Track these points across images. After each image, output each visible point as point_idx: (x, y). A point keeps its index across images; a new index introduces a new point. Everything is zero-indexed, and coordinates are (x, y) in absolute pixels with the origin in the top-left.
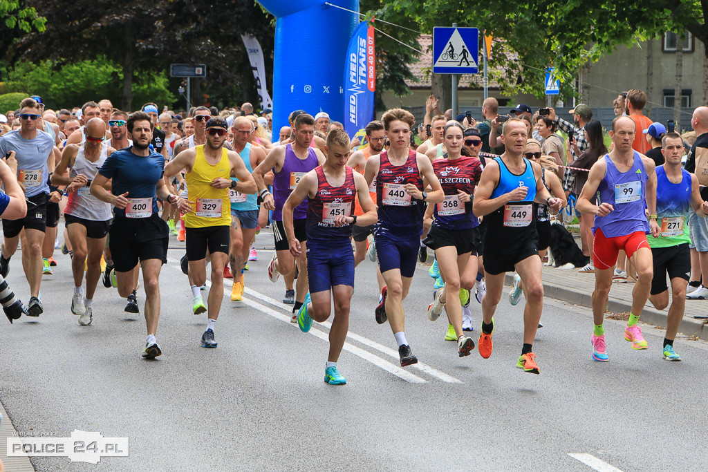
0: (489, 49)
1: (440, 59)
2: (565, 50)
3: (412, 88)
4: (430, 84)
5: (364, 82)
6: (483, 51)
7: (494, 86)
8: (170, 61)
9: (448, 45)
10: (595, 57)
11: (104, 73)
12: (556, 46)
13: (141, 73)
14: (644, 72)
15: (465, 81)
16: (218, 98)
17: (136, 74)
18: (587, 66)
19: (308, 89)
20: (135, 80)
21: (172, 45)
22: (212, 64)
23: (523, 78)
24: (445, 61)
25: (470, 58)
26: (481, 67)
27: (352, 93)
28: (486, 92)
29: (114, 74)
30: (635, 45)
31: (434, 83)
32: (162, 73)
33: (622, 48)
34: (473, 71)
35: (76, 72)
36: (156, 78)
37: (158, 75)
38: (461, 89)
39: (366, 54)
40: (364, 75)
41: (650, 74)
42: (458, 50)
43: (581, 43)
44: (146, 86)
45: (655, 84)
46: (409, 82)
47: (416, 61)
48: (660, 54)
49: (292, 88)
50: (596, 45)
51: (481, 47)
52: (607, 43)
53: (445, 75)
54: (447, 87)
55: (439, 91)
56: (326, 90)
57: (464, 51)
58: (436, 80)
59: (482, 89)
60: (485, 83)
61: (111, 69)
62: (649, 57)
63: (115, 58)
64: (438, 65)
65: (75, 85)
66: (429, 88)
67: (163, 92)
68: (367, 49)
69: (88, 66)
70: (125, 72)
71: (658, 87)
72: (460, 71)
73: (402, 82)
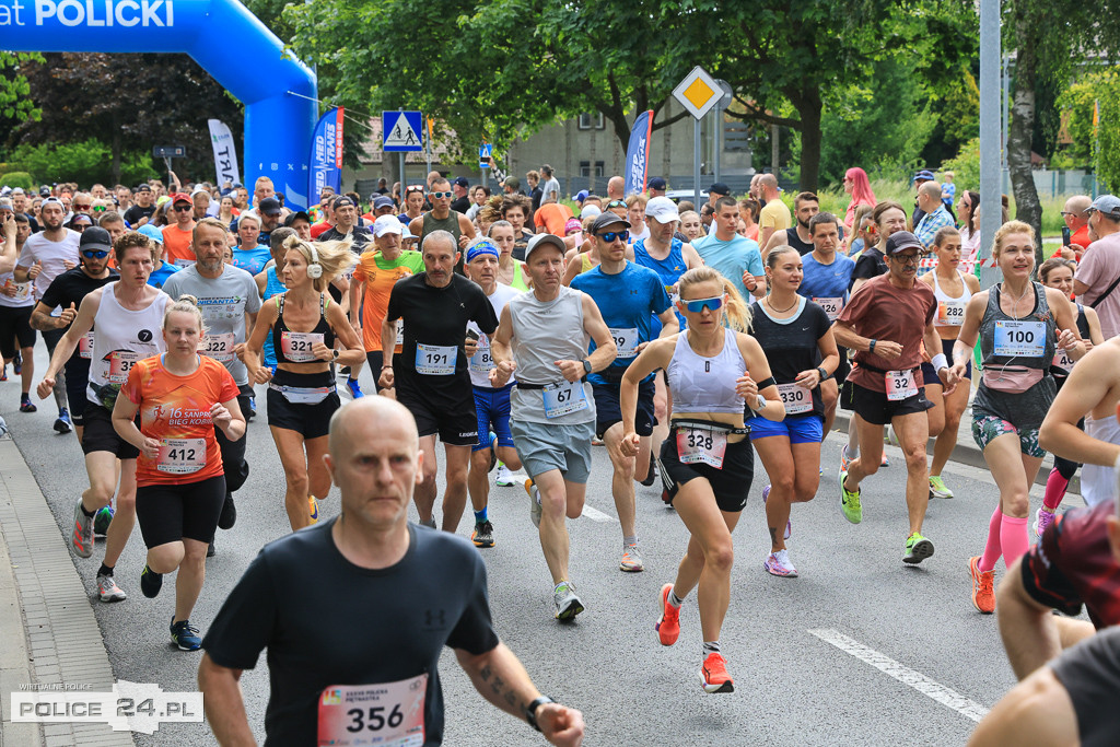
0: (431, 129)
1: (389, 139)
2: (501, 132)
3: (364, 164)
4: (380, 160)
5: (333, 161)
6: (424, 132)
7: (435, 161)
8: (153, 143)
9: (396, 126)
10: (525, 137)
11: (94, 155)
12: (490, 126)
13: (128, 154)
14: (564, 147)
15: (410, 157)
16: (196, 174)
17: (124, 154)
18: (515, 142)
19: (274, 166)
20: (123, 160)
21: (155, 128)
22: (190, 145)
23: (461, 152)
24: (392, 141)
25: (415, 137)
26: (424, 145)
27: (319, 170)
28: (429, 166)
29: (105, 155)
30: (557, 124)
31: (385, 160)
32: (147, 154)
33: (545, 126)
34: (418, 149)
35: (70, 155)
36: (142, 159)
37: (144, 155)
38: (408, 164)
39: (335, 137)
40: (333, 156)
41: (568, 149)
42: (404, 131)
43: (513, 125)
44: (132, 166)
45: (573, 157)
46: (361, 159)
47: (368, 140)
48: (577, 131)
49: (261, 165)
50: (525, 126)
51: (424, 128)
52: (534, 124)
53: (394, 153)
54: (396, 163)
55: (389, 167)
56: (291, 167)
57: (410, 132)
58: (386, 157)
59: (426, 163)
60: (429, 159)
61: (101, 151)
62: (567, 134)
63: (105, 140)
64: (387, 144)
65: (70, 165)
66: (380, 164)
67: (147, 170)
68: (336, 134)
69: (80, 148)
70: (114, 153)
71: (575, 159)
72: (406, 149)
73: (356, 158)
